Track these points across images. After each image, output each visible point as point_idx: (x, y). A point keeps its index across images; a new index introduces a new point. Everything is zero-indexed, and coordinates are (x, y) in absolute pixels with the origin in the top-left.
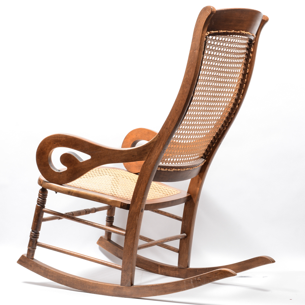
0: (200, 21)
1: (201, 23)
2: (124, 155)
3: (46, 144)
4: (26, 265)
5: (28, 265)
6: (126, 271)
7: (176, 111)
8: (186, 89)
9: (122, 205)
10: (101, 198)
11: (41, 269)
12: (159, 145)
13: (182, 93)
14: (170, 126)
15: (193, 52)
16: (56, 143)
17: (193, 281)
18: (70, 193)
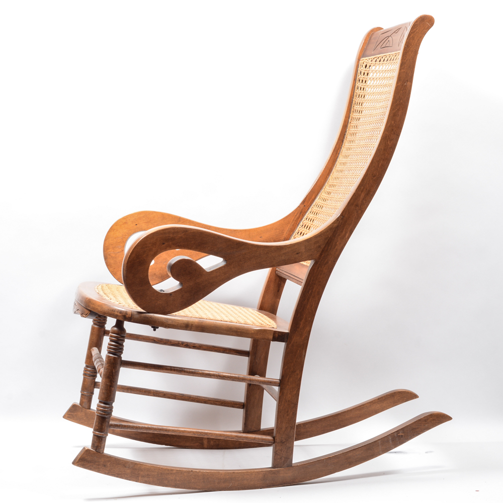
0: (413, 38)
1: (416, 41)
2: (284, 254)
3: (147, 247)
4: (95, 466)
5: (99, 465)
6: (283, 443)
7: (374, 177)
8: (390, 143)
9: (277, 335)
10: (239, 329)
11: (125, 467)
12: (342, 232)
13: (384, 149)
14: (362, 201)
15: (403, 85)
16: (166, 243)
17: (392, 439)
18: (189, 326)
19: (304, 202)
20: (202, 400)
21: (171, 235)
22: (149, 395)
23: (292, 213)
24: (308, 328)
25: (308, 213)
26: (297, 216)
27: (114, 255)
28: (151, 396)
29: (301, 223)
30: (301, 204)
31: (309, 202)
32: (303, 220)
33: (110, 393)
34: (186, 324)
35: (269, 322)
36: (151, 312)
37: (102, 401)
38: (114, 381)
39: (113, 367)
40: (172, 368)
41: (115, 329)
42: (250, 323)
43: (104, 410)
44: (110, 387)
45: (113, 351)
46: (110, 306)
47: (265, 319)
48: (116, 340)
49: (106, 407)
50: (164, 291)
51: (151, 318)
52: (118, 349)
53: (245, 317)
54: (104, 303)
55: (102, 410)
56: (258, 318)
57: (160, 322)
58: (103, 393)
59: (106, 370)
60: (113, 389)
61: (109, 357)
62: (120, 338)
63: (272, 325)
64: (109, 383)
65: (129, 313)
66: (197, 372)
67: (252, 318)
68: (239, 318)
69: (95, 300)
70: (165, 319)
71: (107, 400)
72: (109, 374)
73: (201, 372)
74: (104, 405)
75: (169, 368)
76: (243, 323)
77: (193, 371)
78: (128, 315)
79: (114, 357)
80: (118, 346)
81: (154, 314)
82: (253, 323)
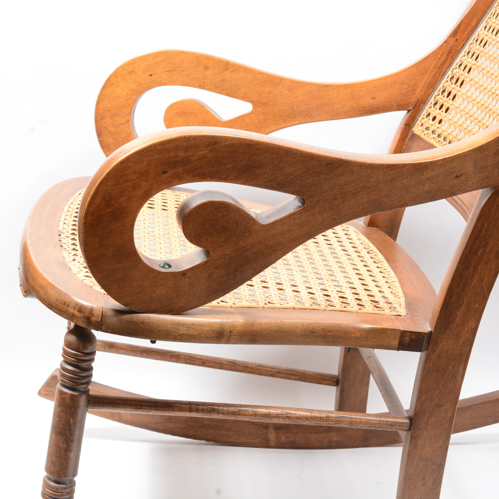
3: (127, 181)
9: (407, 339)
16: (171, 172)
18: (224, 335)
19: (455, 33)
20: (267, 371)
21: (181, 154)
22: (177, 362)
23: (433, 53)
24: (471, 324)
25: (462, 53)
26: (443, 59)
27: (112, 129)
28: (181, 363)
29: (449, 73)
30: (450, 36)
31: (466, 33)
32: (454, 66)
33: (66, 464)
34: (218, 332)
35: (389, 287)
36: (142, 311)
37: (51, 477)
38: (72, 441)
39: (70, 414)
40: (193, 406)
41: (72, 338)
42: (352, 305)
43: (56, 495)
44: (65, 452)
45: (69, 383)
46: (61, 292)
47: (381, 272)
48: (74, 361)
49: (60, 488)
50: (170, 266)
51: (142, 323)
52: (79, 379)
53: (342, 272)
54: (52, 282)
55: (52, 494)
56: (367, 268)
57: (162, 331)
58: (53, 462)
59: (58, 418)
60: (72, 454)
61: (61, 393)
62: (83, 358)
63: (395, 299)
64: (63, 444)
65: (97, 313)
66: (243, 413)
67: (357, 274)
68: (331, 284)
69: (37, 269)
70: (173, 324)
71: (60, 476)
72: (62, 426)
73: (251, 413)
74: (56, 485)
75: (187, 406)
76: (338, 307)
77: (236, 410)
78: (95, 316)
79: (72, 395)
80: (78, 373)
81: (150, 313)
82: (358, 305)
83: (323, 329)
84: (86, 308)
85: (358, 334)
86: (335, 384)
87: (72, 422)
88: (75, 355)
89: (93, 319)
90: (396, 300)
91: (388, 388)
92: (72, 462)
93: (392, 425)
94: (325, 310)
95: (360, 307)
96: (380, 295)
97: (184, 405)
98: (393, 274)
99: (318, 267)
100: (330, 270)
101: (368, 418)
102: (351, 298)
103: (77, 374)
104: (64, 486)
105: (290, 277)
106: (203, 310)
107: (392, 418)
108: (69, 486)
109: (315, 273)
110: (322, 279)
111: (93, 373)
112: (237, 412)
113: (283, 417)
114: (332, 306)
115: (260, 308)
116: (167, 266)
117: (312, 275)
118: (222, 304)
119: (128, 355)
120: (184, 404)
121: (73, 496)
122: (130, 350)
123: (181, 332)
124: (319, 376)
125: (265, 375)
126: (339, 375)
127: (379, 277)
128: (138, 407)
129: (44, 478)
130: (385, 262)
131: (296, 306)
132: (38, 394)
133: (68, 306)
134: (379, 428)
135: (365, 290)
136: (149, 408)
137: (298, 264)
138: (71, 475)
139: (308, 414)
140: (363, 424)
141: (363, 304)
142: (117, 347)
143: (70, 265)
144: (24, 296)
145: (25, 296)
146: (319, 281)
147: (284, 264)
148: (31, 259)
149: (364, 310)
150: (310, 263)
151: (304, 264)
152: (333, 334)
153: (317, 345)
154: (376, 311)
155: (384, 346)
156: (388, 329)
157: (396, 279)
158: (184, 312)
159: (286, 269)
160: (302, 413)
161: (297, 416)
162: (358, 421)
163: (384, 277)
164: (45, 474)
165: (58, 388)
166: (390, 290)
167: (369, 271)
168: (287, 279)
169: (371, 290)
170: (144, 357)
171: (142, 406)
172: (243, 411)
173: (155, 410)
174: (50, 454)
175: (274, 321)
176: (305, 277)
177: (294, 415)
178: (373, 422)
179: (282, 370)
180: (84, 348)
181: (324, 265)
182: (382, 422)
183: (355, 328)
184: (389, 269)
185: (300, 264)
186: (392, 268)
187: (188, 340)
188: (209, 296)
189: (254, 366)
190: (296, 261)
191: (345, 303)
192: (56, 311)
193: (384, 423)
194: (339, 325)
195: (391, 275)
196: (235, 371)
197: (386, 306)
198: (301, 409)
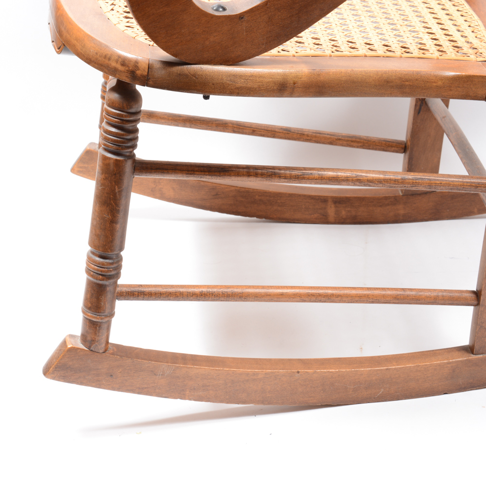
5: (98, 375)
18: (287, 87)
33: (112, 236)
34: (280, 84)
35: (473, 32)
36: (194, 62)
37: (95, 252)
38: (118, 211)
39: (115, 182)
40: (252, 170)
41: (115, 96)
42: (431, 52)
43: (101, 271)
44: (110, 224)
45: (113, 147)
46: (101, 44)
47: (462, 16)
48: (118, 122)
49: (106, 264)
50: (224, 9)
51: (194, 75)
52: (123, 143)
53: (417, 16)
54: (89, 33)
55: (98, 270)
56: (446, 12)
57: (217, 83)
58: (97, 236)
59: (101, 186)
60: (118, 226)
61: (105, 158)
62: (128, 119)
63: (481, 43)
64: (108, 215)
65: (144, 66)
66: (307, 177)
67: (434, 18)
68: (405, 29)
69: (72, 20)
70: (229, 76)
71: (105, 250)
72: (106, 195)
73: (316, 176)
74: (102, 260)
75: (245, 170)
76: (416, 54)
77: (300, 174)
78: (141, 69)
79: (116, 160)
80: (123, 135)
81: (203, 64)
82: (439, 51)
83: (400, 78)
84: (130, 60)
85: (440, 83)
86: (403, 151)
87: (117, 190)
88: (118, 115)
89: (138, 72)
90: (481, 45)
91: (467, 150)
92: (118, 235)
93: (477, 187)
94: (401, 57)
95: (441, 53)
96: (463, 39)
97: (241, 170)
98: (476, 17)
99: (390, 11)
100: (403, 15)
101: (450, 179)
102: (430, 44)
103: (122, 137)
104: (110, 261)
105: (358, 23)
106: (262, 60)
107: (477, 178)
108: (116, 261)
109: (386, 18)
110: (395, 24)
111: (139, 135)
112: (301, 175)
113: (352, 180)
114: (408, 52)
115: (326, 56)
116: (221, 9)
117: (384, 21)
118: (283, 53)
119: (169, 125)
120: (241, 168)
121: (120, 272)
122: (172, 120)
123: (239, 85)
124: (384, 143)
125: (324, 143)
126: (407, 141)
127: (460, 21)
128: (190, 172)
129: (88, 253)
130: (466, 4)
131: (367, 54)
132: (71, 171)
133: (109, 59)
134: (462, 190)
135: (446, 35)
136: (203, 173)
137: (366, 9)
138: (117, 249)
139: (382, 176)
140: (443, 186)
141: (444, 50)
142: (156, 116)
143: (109, 15)
144: (57, 52)
145: (59, 53)
146: (392, 27)
147: (350, 9)
148: (63, 10)
149: (445, 57)
150: (380, 7)
151: (373, 9)
152: (411, 84)
153: (392, 97)
154: (459, 57)
155: (469, 96)
156: (475, 76)
157: (480, 23)
158: (241, 63)
159: (353, 15)
160: (374, 175)
161: (369, 178)
162: (439, 182)
163: (466, 21)
164: (89, 248)
165: (100, 153)
166: (473, 35)
167: (448, 14)
168: (355, 25)
169: (452, 35)
170: (187, 127)
171: (194, 171)
172: (308, 174)
173: (209, 175)
174: (93, 227)
175: (343, 70)
176: (376, 22)
177: (365, 178)
178: (455, 183)
179: (343, 136)
180: (129, 107)
181: (396, 9)
182: (465, 184)
183: (436, 76)
184: (471, 12)
185: (368, 9)
186: (475, 11)
187: (247, 93)
188: (270, 42)
189: (311, 133)
190: (364, 6)
191: (423, 49)
192: (96, 65)
193: (468, 184)
194: (418, 73)
195: (473, 19)
196: (289, 139)
197: (471, 51)
198: (373, 171)
